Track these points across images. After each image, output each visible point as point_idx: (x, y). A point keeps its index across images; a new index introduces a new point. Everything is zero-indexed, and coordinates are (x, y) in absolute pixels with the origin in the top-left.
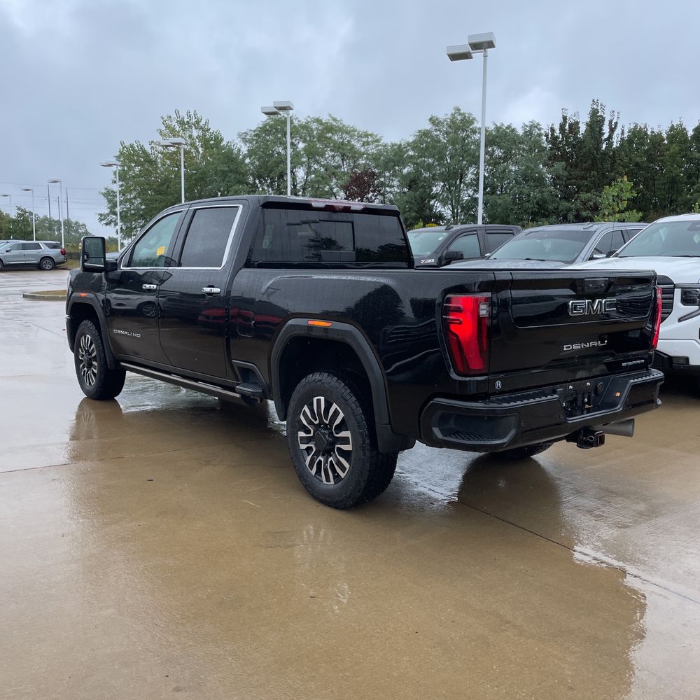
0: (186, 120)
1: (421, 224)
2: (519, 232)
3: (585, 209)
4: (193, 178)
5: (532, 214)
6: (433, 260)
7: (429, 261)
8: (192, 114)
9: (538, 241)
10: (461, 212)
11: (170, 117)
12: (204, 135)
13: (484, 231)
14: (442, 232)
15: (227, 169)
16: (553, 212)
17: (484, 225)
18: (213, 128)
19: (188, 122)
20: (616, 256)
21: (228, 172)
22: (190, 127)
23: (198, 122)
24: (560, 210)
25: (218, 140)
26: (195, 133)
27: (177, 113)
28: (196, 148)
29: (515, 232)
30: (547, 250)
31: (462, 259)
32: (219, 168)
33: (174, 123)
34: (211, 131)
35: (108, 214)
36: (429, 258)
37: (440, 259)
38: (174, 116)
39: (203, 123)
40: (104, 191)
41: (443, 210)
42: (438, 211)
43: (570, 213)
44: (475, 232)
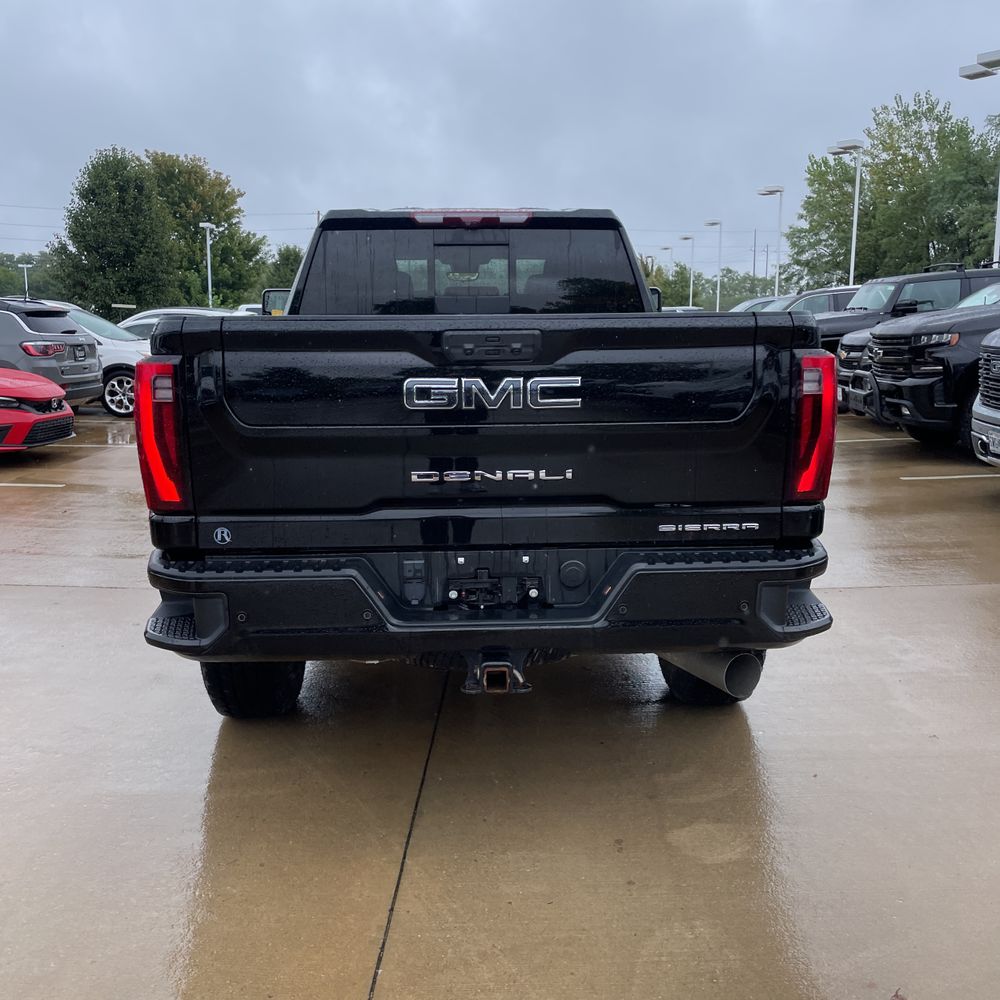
0: (911, 109)
4: (909, 198)
8: (923, 97)
11: (886, 108)
12: (941, 130)
15: (961, 178)
18: (956, 115)
19: (915, 112)
21: (964, 182)
22: (919, 119)
23: (931, 110)
25: (963, 132)
26: (926, 127)
27: (898, 99)
28: (927, 151)
32: (948, 179)
33: (893, 116)
34: (953, 120)
35: (789, 265)
38: (892, 104)
39: (940, 108)
40: (788, 231)
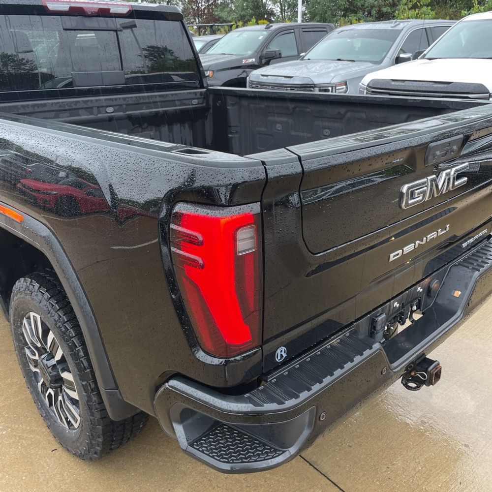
1: (254, 20)
2: (332, 29)
3: (385, 6)
5: (344, 10)
6: (254, 60)
7: (250, 60)
9: (349, 40)
10: (288, 9)
13: (301, 29)
14: (263, 31)
16: (361, 9)
17: (303, 23)
20: (423, 58)
24: (366, 6)
29: (328, 29)
30: (357, 49)
31: (280, 57)
36: (250, 57)
37: (261, 58)
41: (273, 7)
42: (269, 8)
43: (374, 9)
44: (292, 31)
